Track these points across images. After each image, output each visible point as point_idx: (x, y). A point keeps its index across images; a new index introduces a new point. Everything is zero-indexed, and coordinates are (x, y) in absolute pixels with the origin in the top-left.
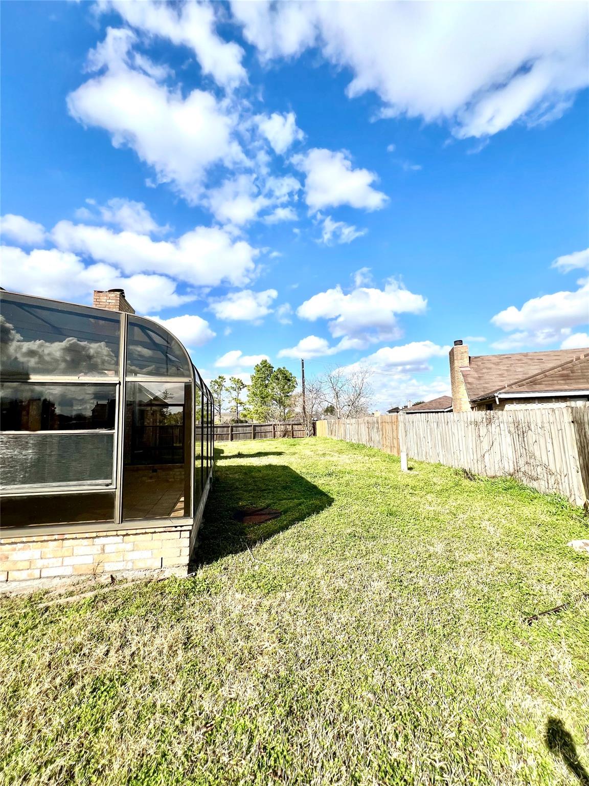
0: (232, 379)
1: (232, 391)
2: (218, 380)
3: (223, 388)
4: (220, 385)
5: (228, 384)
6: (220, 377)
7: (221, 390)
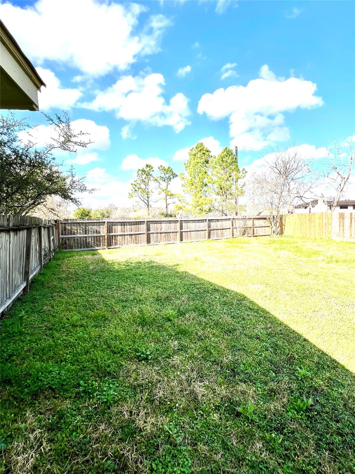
0: (161, 168)
1: (161, 182)
2: (145, 169)
3: (152, 178)
4: (148, 175)
5: (156, 173)
6: (147, 166)
7: (149, 180)
